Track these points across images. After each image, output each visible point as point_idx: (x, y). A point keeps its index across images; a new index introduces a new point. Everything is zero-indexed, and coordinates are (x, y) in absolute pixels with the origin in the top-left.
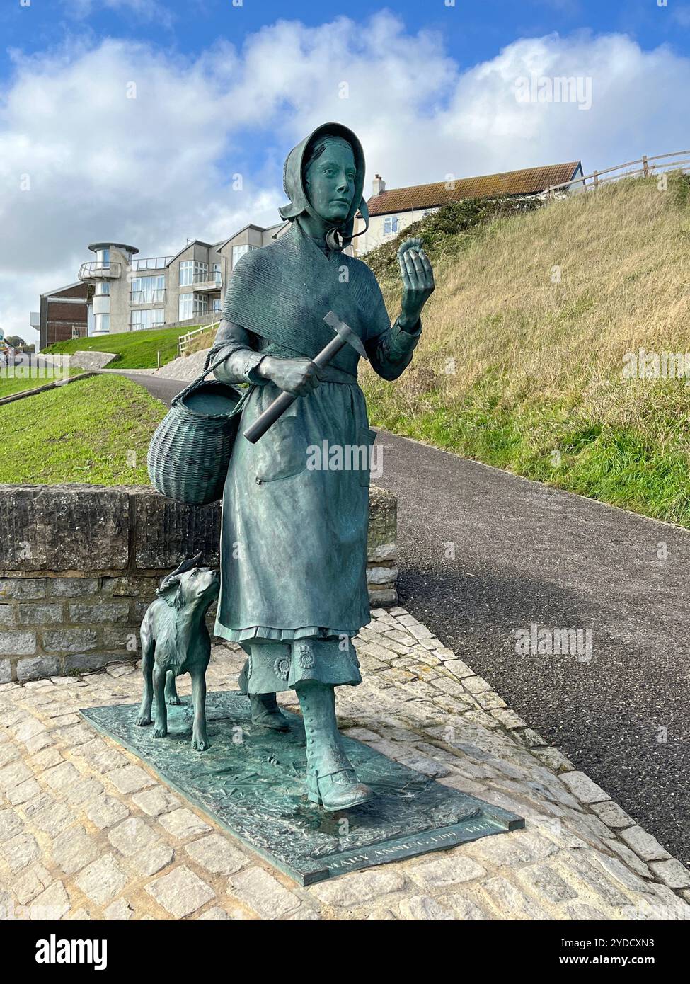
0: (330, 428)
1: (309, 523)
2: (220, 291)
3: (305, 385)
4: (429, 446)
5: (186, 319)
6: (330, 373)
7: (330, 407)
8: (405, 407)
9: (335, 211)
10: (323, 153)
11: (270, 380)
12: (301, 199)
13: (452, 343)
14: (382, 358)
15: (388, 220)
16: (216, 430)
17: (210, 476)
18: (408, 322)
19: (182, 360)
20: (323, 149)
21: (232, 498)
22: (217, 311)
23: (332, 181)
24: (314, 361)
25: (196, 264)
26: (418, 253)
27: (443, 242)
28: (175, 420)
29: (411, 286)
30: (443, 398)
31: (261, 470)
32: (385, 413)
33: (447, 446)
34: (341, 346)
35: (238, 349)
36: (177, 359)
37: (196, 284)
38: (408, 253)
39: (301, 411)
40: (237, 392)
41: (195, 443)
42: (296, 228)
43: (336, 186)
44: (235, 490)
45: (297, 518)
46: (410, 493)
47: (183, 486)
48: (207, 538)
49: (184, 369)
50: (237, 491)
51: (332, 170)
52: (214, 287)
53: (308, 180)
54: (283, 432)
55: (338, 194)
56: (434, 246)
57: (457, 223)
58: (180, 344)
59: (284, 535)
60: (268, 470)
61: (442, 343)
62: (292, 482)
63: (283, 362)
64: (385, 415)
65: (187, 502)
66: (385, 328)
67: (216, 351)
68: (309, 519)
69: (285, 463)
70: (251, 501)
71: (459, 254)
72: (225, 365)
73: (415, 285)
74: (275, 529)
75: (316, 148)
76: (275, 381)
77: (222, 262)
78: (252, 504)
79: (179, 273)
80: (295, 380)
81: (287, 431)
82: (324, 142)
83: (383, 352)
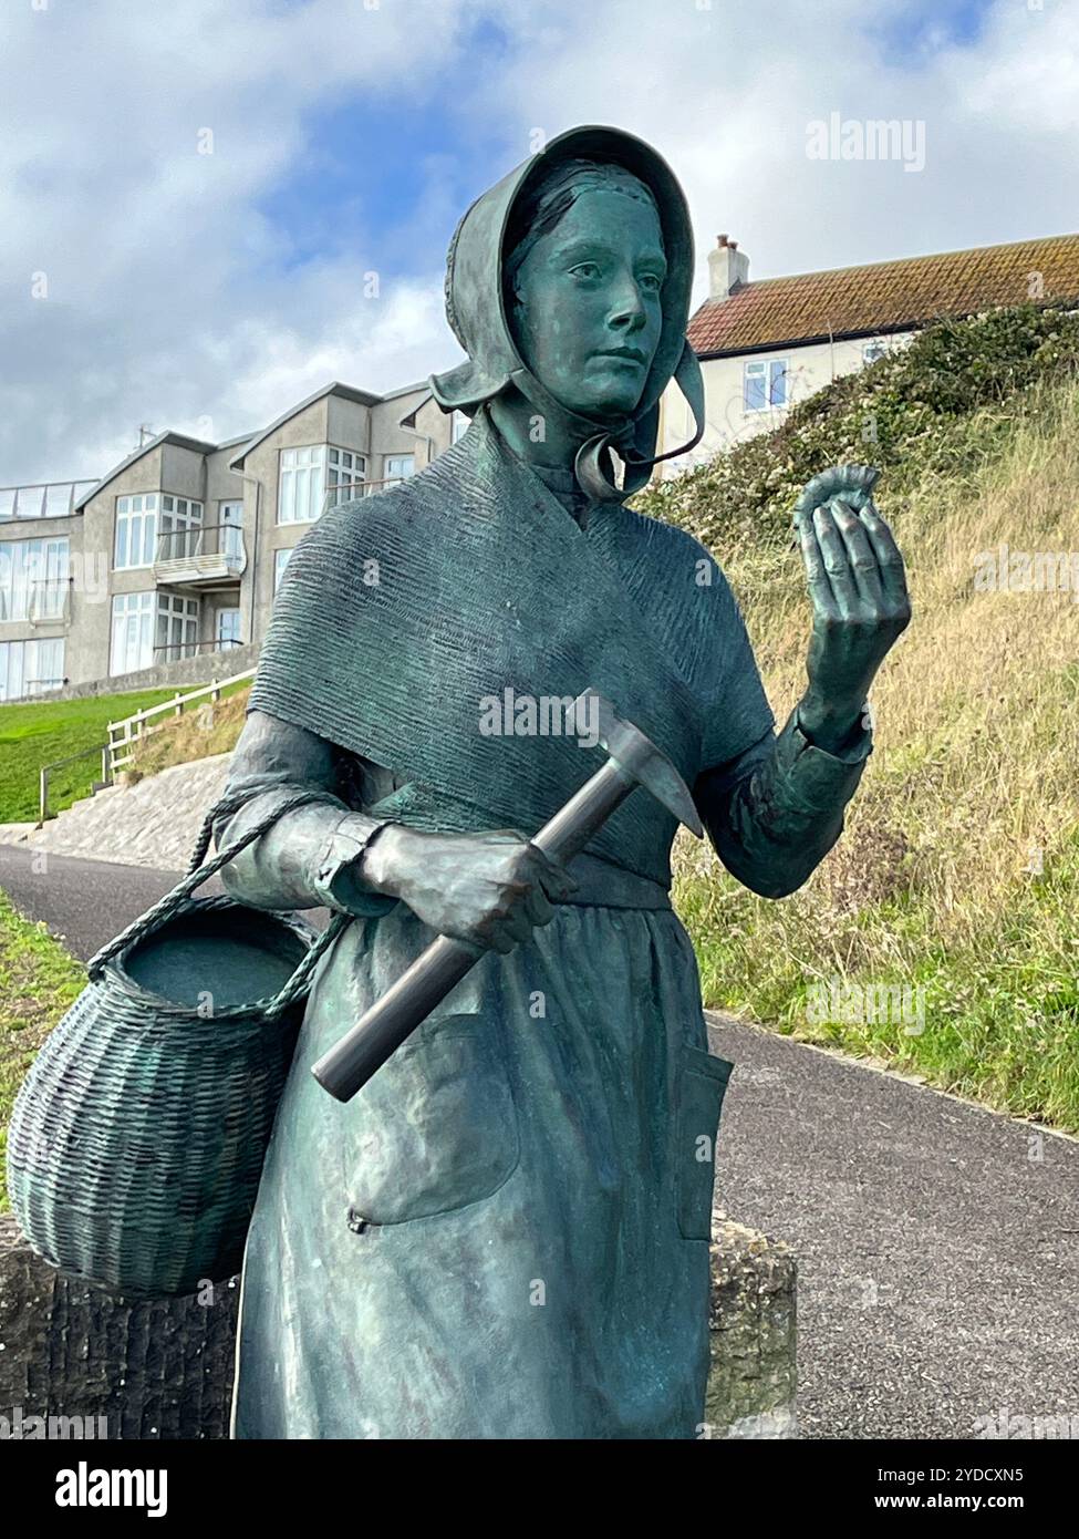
0: (587, 1051)
1: (516, 1363)
2: (238, 584)
3: (508, 917)
4: (896, 1075)
5: (132, 668)
6: (585, 875)
7: (587, 985)
8: (817, 949)
9: (604, 385)
10: (567, 216)
11: (397, 900)
12: (499, 351)
13: (960, 748)
14: (748, 830)
15: (758, 368)
16: (225, 1056)
17: (203, 1202)
18: (829, 719)
19: (116, 797)
20: (567, 202)
21: (271, 1276)
22: (228, 646)
23: (595, 297)
24: (535, 842)
25: (168, 504)
26: (857, 511)
27: (928, 437)
28: (99, 1024)
29: (838, 612)
30: (937, 920)
31: (364, 1186)
32: (752, 968)
33: (953, 1075)
34: (621, 794)
35: (301, 803)
36: (99, 794)
37: (164, 565)
38: (827, 513)
39: (495, 999)
40: (294, 933)
41: (159, 1099)
42: (484, 434)
43: (606, 310)
44: (280, 1253)
45: (478, 1343)
46: (835, 1233)
47: (116, 1235)
48: (187, 1392)
49: (121, 825)
50: (289, 1253)
51: (593, 266)
52: (220, 571)
53: (521, 295)
54: (436, 1062)
55: (613, 334)
56: (901, 449)
57: (970, 380)
58: (113, 746)
59: (437, 1401)
60: (387, 1186)
61: (929, 748)
62: (464, 1226)
63: (439, 845)
64: (751, 973)
65: (127, 1286)
66: (757, 734)
67: (229, 809)
68: (516, 1347)
69: (439, 1165)
70: (332, 1284)
71: (979, 474)
72: (257, 852)
73: (850, 610)
74: (409, 1382)
75: (546, 200)
76: (415, 903)
77: (246, 496)
78: (336, 1300)
79: (113, 530)
80: (476, 902)
81: (447, 1061)
82: (572, 183)
83: (751, 810)
